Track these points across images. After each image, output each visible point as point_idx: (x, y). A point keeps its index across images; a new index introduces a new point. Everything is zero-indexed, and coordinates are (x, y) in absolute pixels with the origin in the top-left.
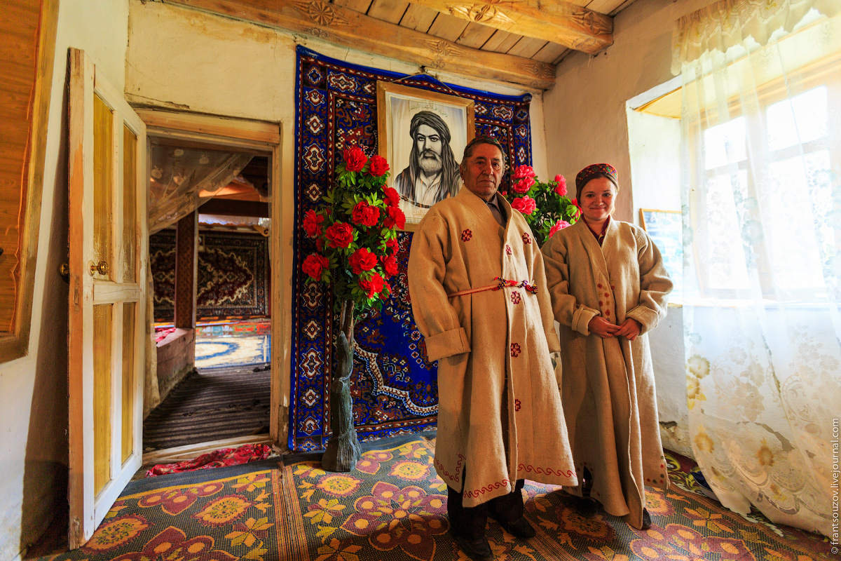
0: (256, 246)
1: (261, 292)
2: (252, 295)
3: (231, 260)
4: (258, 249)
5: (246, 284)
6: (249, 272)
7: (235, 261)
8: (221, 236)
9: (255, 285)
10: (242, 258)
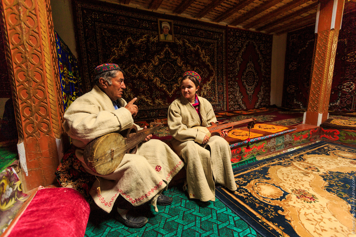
0: (217, 39)
1: (221, 89)
2: (215, 92)
3: (197, 54)
4: (218, 43)
5: (209, 81)
6: (211, 67)
7: (200, 55)
8: (187, 25)
9: (216, 81)
10: (205, 52)
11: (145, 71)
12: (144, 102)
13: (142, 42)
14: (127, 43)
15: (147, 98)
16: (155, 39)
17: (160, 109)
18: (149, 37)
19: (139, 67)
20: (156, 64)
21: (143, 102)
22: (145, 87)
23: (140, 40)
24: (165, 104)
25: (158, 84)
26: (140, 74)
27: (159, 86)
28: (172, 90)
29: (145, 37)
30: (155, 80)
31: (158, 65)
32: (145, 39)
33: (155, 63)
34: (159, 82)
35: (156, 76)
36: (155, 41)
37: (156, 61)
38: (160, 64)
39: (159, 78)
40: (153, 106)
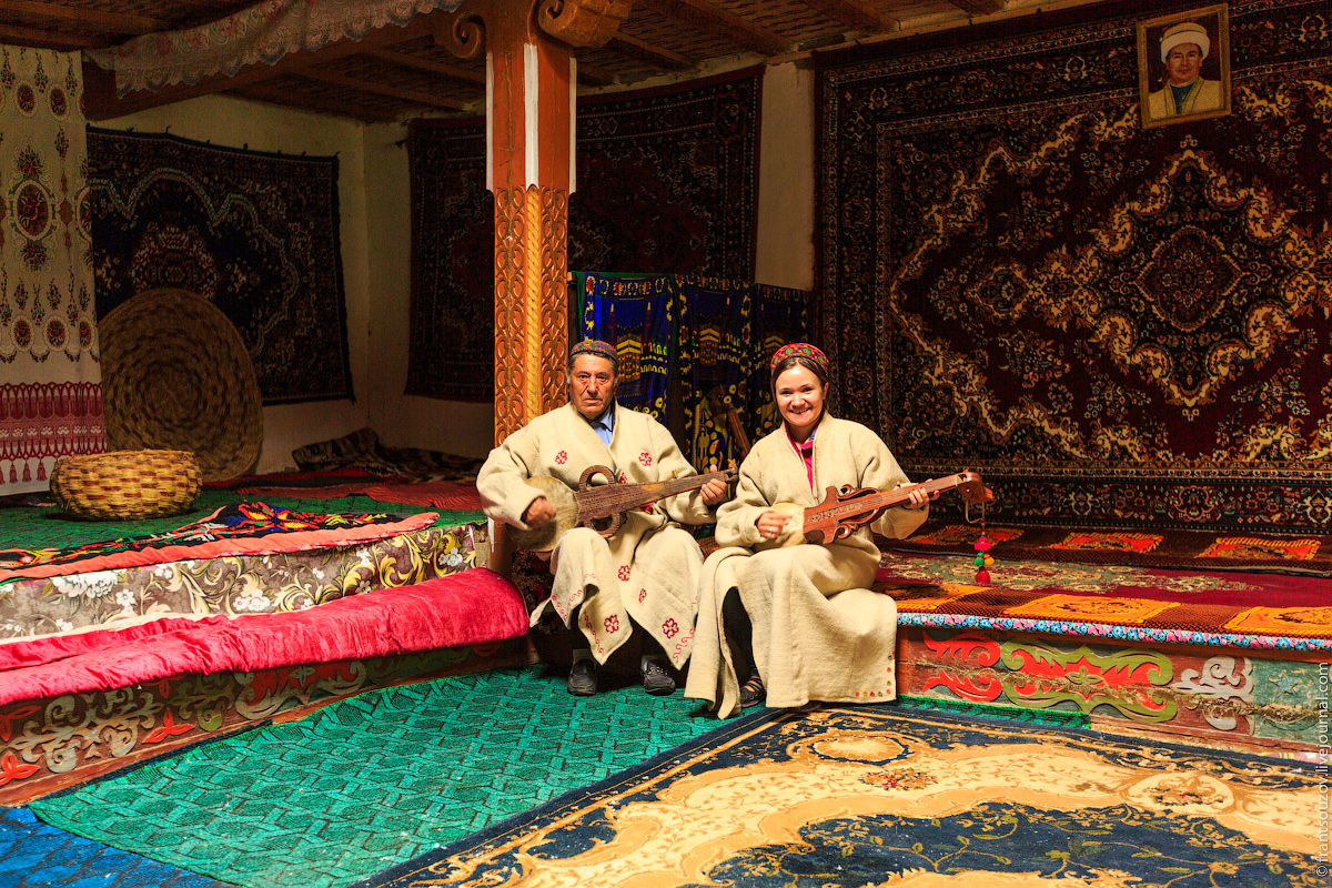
11: (1058, 289)
12: (1041, 437)
13: (1052, 154)
14: (983, 175)
15: (1055, 421)
16: (1122, 123)
17: (1124, 482)
18: (1088, 123)
19: (1030, 276)
20: (1115, 249)
21: (1036, 440)
22: (1052, 368)
23: (1043, 148)
24: (1153, 454)
25: (1120, 349)
26: (1029, 305)
27: (1123, 361)
28: (1200, 378)
29: (1068, 130)
30: (1105, 329)
31: (1131, 250)
32: (1067, 138)
33: (1113, 242)
34: (1127, 340)
35: (1109, 308)
36: (1121, 134)
37: (1118, 234)
38: (1141, 243)
39: (1130, 315)
40: (1084, 464)
